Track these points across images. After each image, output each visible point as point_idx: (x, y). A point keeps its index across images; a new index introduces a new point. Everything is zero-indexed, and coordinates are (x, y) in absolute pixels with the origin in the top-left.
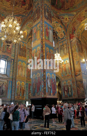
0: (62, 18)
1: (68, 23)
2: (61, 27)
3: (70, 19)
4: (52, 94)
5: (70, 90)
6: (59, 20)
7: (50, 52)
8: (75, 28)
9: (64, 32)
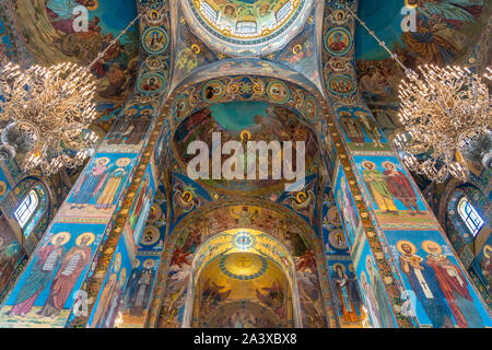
0: (179, 188)
1: (185, 211)
3: (197, 202)
8: (199, 238)
9: (162, 229)
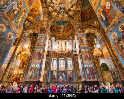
0: (93, 24)
1: (99, 25)
2: (95, 30)
4: (91, 78)
5: (116, 73)
6: (92, 26)
7: (85, 51)
9: (98, 32)
